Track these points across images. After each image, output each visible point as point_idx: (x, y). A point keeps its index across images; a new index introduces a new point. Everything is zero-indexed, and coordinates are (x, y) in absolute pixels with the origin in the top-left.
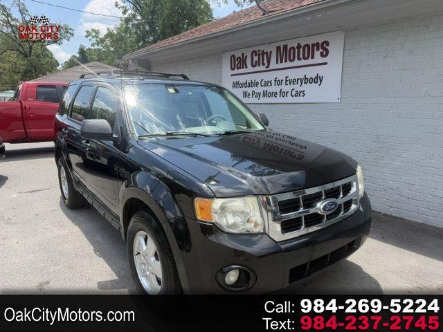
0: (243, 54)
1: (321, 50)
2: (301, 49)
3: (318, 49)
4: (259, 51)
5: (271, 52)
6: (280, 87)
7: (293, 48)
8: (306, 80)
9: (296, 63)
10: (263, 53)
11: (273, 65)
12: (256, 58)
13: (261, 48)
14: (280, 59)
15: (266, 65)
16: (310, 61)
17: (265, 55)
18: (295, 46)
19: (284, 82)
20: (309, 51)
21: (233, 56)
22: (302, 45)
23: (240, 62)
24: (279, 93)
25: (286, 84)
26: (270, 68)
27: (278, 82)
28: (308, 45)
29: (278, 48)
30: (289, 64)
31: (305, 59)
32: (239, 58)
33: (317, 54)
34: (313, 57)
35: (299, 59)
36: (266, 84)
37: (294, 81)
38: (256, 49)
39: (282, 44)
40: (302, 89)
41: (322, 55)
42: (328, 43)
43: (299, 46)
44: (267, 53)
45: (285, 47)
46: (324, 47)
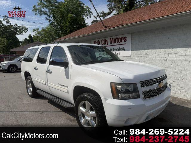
0: (99, 41)
1: (124, 40)
2: (118, 39)
8: (120, 49)
9: (116, 44)
10: (105, 40)
11: (109, 44)
12: (103, 42)
14: (111, 42)
16: (121, 43)
18: (116, 38)
19: (113, 50)
20: (120, 40)
21: (95, 41)
25: (114, 51)
26: (108, 45)
28: (120, 38)
29: (110, 39)
30: (114, 44)
31: (119, 42)
33: (123, 41)
34: (122, 42)
35: (117, 42)
37: (116, 49)
38: (103, 39)
39: (111, 38)
40: (119, 52)
41: (124, 41)
42: (126, 37)
43: (117, 38)
44: (107, 40)
45: (113, 38)
46: (125, 39)
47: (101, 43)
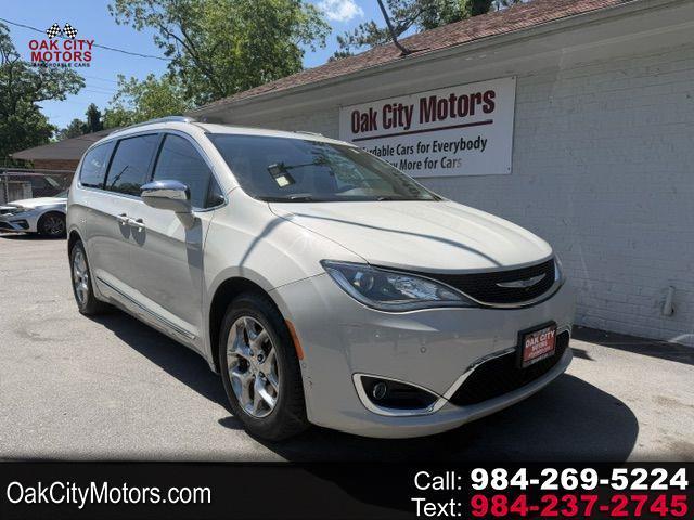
0: (371, 110)
1: (483, 103)
2: (456, 103)
3: (479, 102)
4: (395, 105)
5: (412, 107)
6: (425, 155)
7: (444, 101)
8: (462, 145)
9: (449, 121)
10: (401, 108)
11: (415, 125)
12: (390, 116)
13: (398, 101)
14: (425, 117)
15: (405, 125)
16: (468, 119)
17: (403, 112)
18: (447, 97)
19: (431, 149)
20: (466, 105)
21: (357, 112)
22: (458, 96)
23: (366, 122)
24: (423, 164)
25: (434, 151)
26: (411, 129)
27: (423, 148)
28: (465, 97)
29: (423, 101)
30: (438, 123)
31: (461, 115)
32: (365, 115)
33: (478, 108)
34: (472, 113)
35: (453, 116)
36: (405, 151)
37: (445, 147)
38: (391, 102)
39: (428, 96)
40: (457, 156)
41: (485, 110)
42: (492, 94)
43: (453, 98)
44: (406, 108)
45: (433, 99)
46: (488, 99)
47: (379, 121)
